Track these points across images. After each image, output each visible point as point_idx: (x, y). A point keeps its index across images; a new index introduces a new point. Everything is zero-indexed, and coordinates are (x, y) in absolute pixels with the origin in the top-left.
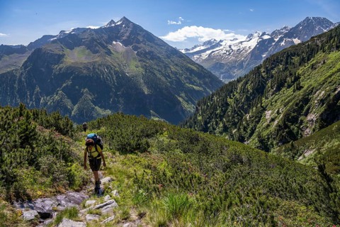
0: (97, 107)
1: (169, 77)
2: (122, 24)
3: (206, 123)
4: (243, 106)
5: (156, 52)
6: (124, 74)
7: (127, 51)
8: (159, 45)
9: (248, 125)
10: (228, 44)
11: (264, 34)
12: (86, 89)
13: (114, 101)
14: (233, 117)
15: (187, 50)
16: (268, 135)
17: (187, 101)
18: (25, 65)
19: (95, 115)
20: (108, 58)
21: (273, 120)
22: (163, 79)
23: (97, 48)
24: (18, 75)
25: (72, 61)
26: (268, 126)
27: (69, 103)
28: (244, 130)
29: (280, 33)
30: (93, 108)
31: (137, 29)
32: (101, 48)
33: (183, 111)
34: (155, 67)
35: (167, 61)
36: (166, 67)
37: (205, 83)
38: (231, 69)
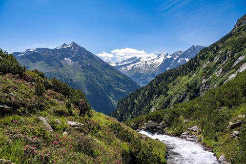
1: (103, 83)
2: (72, 47)
4: (143, 104)
5: (94, 66)
6: (71, 80)
7: (74, 65)
10: (145, 60)
11: (167, 55)
15: (117, 63)
17: (116, 100)
20: (61, 70)
22: (99, 84)
23: (53, 63)
29: (178, 55)
31: (82, 50)
32: (56, 63)
35: (102, 72)
36: (101, 76)
37: (128, 87)
38: (146, 77)
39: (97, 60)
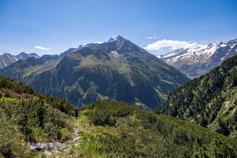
0: (99, 95)
1: (149, 74)
2: (118, 40)
3: (176, 109)
4: (205, 97)
5: (140, 57)
6: (117, 72)
7: (120, 57)
8: (142, 53)
9: (210, 112)
10: (193, 51)
11: (221, 43)
12: (93, 82)
13: (110, 90)
14: (198, 105)
15: (162, 56)
16: (228, 121)
17: (162, 92)
18: (57, 67)
19: (97, 100)
20: (108, 62)
21: (231, 109)
22: (145, 76)
23: (101, 56)
24: (53, 73)
25: (85, 64)
26: (227, 113)
27: (81, 91)
28: (207, 116)
29: (235, 43)
30: (97, 95)
31: (127, 43)
32: (104, 56)
33: (159, 99)
34: (139, 68)
35: (147, 64)
36: (147, 67)
37: (176, 79)
38: (195, 69)
39: (142, 51)
